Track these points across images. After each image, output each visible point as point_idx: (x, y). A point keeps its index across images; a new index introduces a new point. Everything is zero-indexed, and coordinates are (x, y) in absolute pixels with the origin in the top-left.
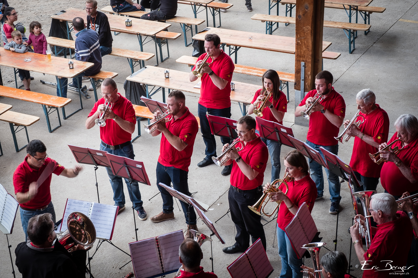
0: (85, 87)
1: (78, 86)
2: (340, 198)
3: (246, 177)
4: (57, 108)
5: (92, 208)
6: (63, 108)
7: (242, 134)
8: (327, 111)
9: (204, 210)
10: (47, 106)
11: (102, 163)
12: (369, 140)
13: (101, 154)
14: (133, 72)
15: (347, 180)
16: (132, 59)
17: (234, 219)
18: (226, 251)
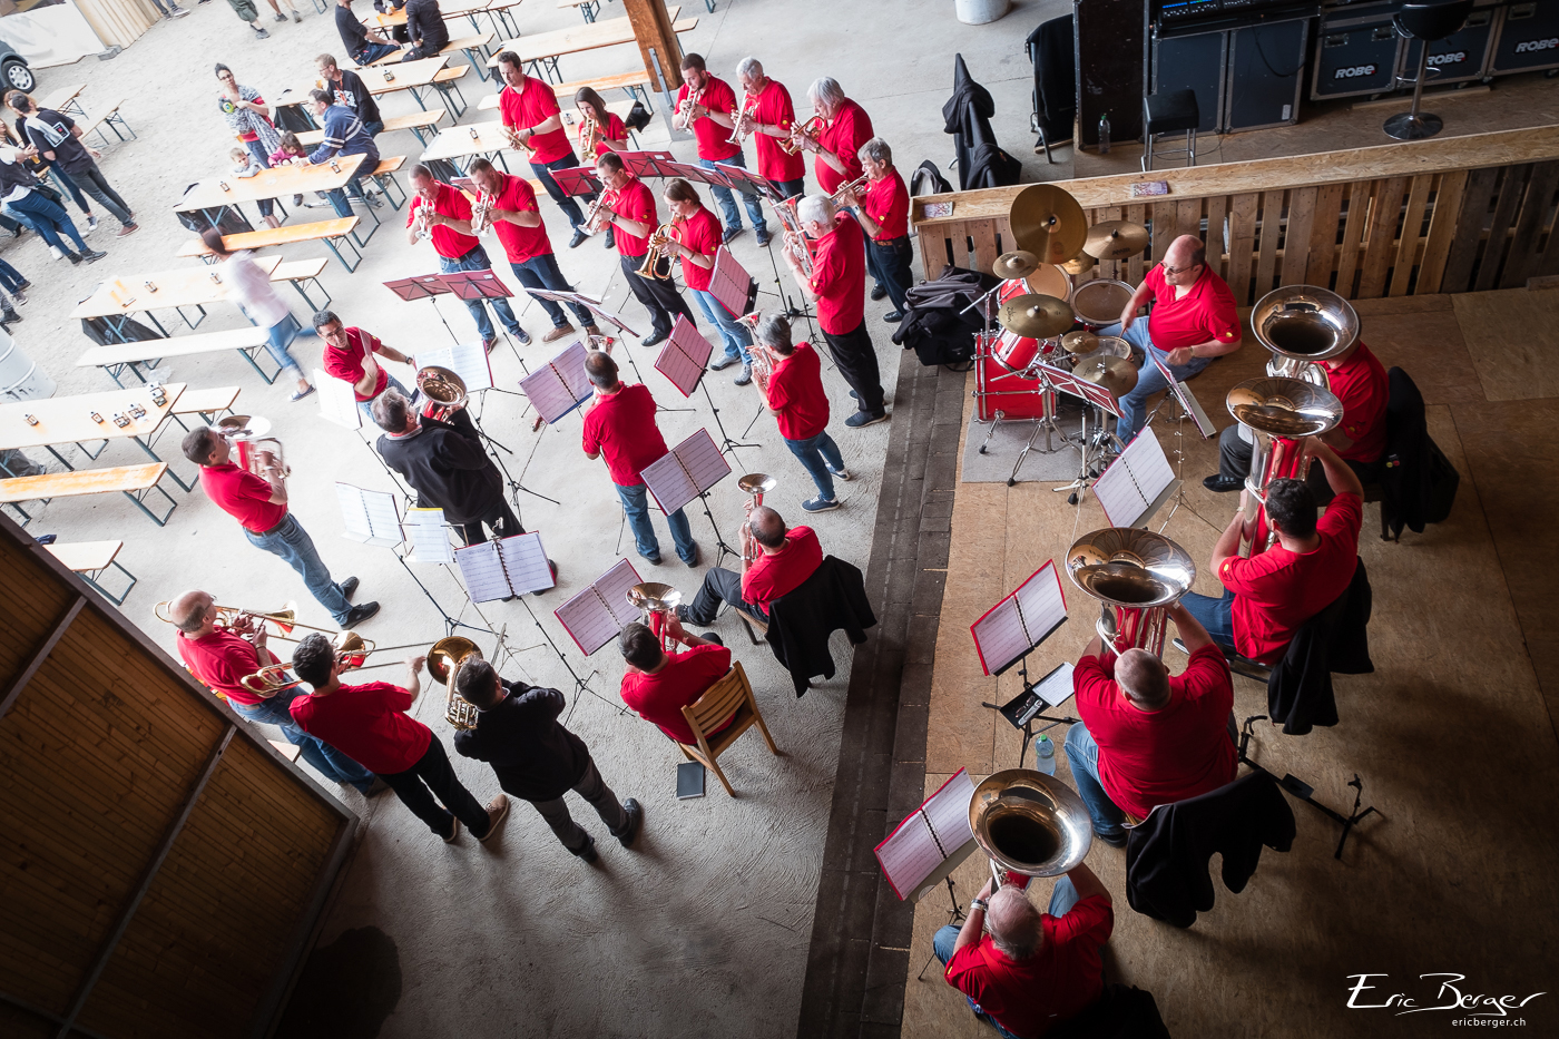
0: (370, 192)
1: (359, 193)
2: (764, 222)
3: (635, 238)
4: (344, 236)
5: (451, 355)
6: (352, 232)
7: (609, 181)
8: (711, 112)
9: (598, 303)
10: (330, 239)
11: (438, 291)
12: (772, 131)
13: (432, 279)
14: (426, 146)
15: (764, 195)
16: (417, 129)
17: (641, 299)
18: (647, 344)
